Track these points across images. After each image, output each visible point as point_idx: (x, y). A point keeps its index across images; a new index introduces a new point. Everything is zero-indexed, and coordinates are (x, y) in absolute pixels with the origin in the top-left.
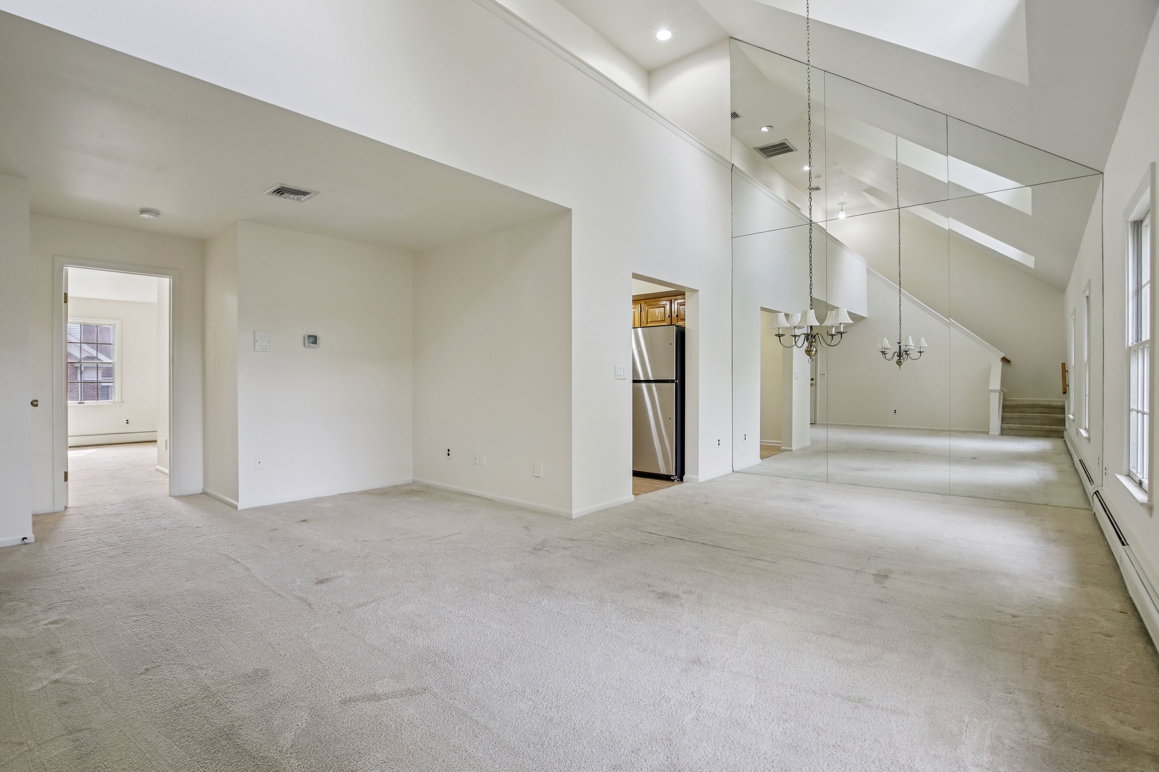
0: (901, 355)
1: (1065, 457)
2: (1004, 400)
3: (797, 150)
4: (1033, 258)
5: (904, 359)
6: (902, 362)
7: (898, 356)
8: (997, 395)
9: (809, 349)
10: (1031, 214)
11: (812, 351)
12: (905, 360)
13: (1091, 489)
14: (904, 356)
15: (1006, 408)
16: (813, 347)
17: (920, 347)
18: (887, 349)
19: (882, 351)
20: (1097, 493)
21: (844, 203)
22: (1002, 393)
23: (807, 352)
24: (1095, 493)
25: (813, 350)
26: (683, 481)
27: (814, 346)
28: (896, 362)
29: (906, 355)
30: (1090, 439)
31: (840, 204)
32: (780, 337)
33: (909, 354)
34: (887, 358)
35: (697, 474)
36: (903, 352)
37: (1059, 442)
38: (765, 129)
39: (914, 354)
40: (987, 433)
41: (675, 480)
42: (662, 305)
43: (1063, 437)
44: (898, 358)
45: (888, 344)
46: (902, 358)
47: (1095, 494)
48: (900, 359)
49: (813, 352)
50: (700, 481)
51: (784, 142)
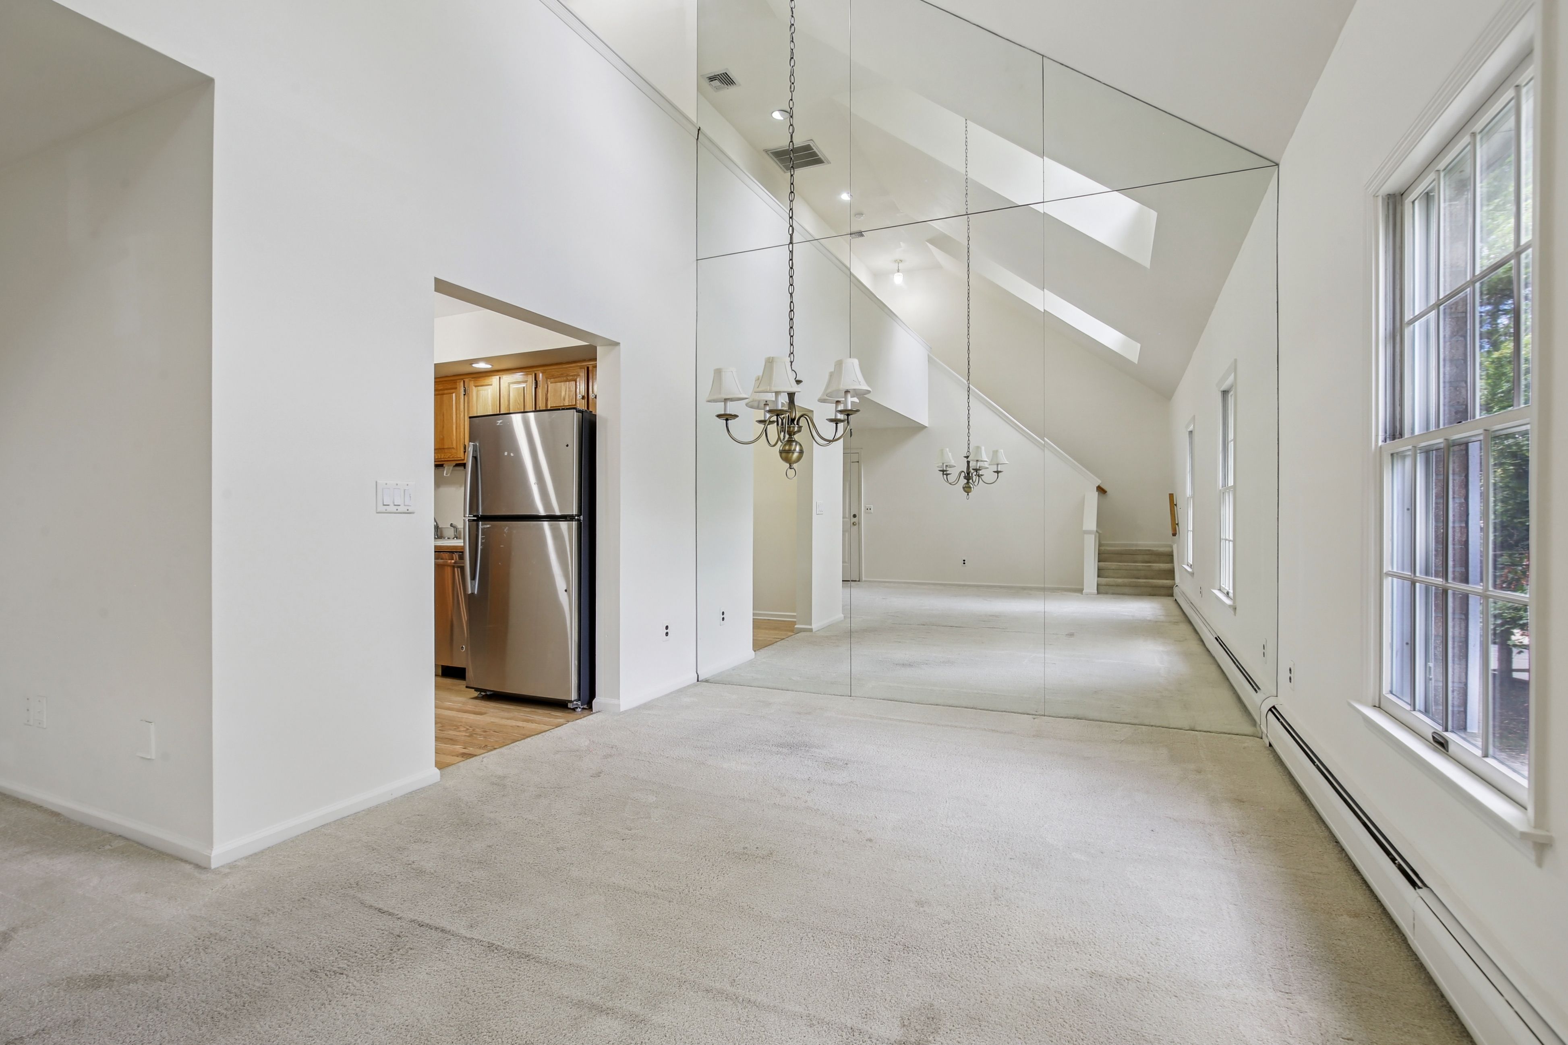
0: (970, 475)
1: (1184, 628)
2: (1100, 545)
3: (829, 162)
4: (1139, 345)
5: (974, 483)
6: (970, 488)
7: (965, 478)
8: (1092, 538)
9: (787, 448)
10: (1147, 264)
11: (793, 453)
12: (976, 483)
13: (1258, 703)
14: (974, 478)
15: (1102, 556)
16: (794, 444)
17: (998, 465)
18: (951, 467)
19: (941, 469)
20: (1273, 709)
21: (901, 261)
22: (1097, 535)
23: (784, 455)
24: (1270, 710)
25: (795, 450)
26: (592, 711)
27: (797, 442)
28: (963, 488)
29: (978, 477)
30: (1236, 609)
31: (896, 261)
32: (727, 420)
33: (982, 475)
34: (950, 481)
35: (618, 697)
36: (972, 471)
37: (1168, 601)
38: (777, 115)
39: (988, 474)
40: (1081, 591)
41: (577, 708)
42: (572, 376)
43: (1172, 595)
44: (966, 481)
45: (951, 458)
46: (971, 481)
47: (1270, 712)
48: (968, 483)
49: (796, 455)
50: (622, 709)
51: (809, 145)
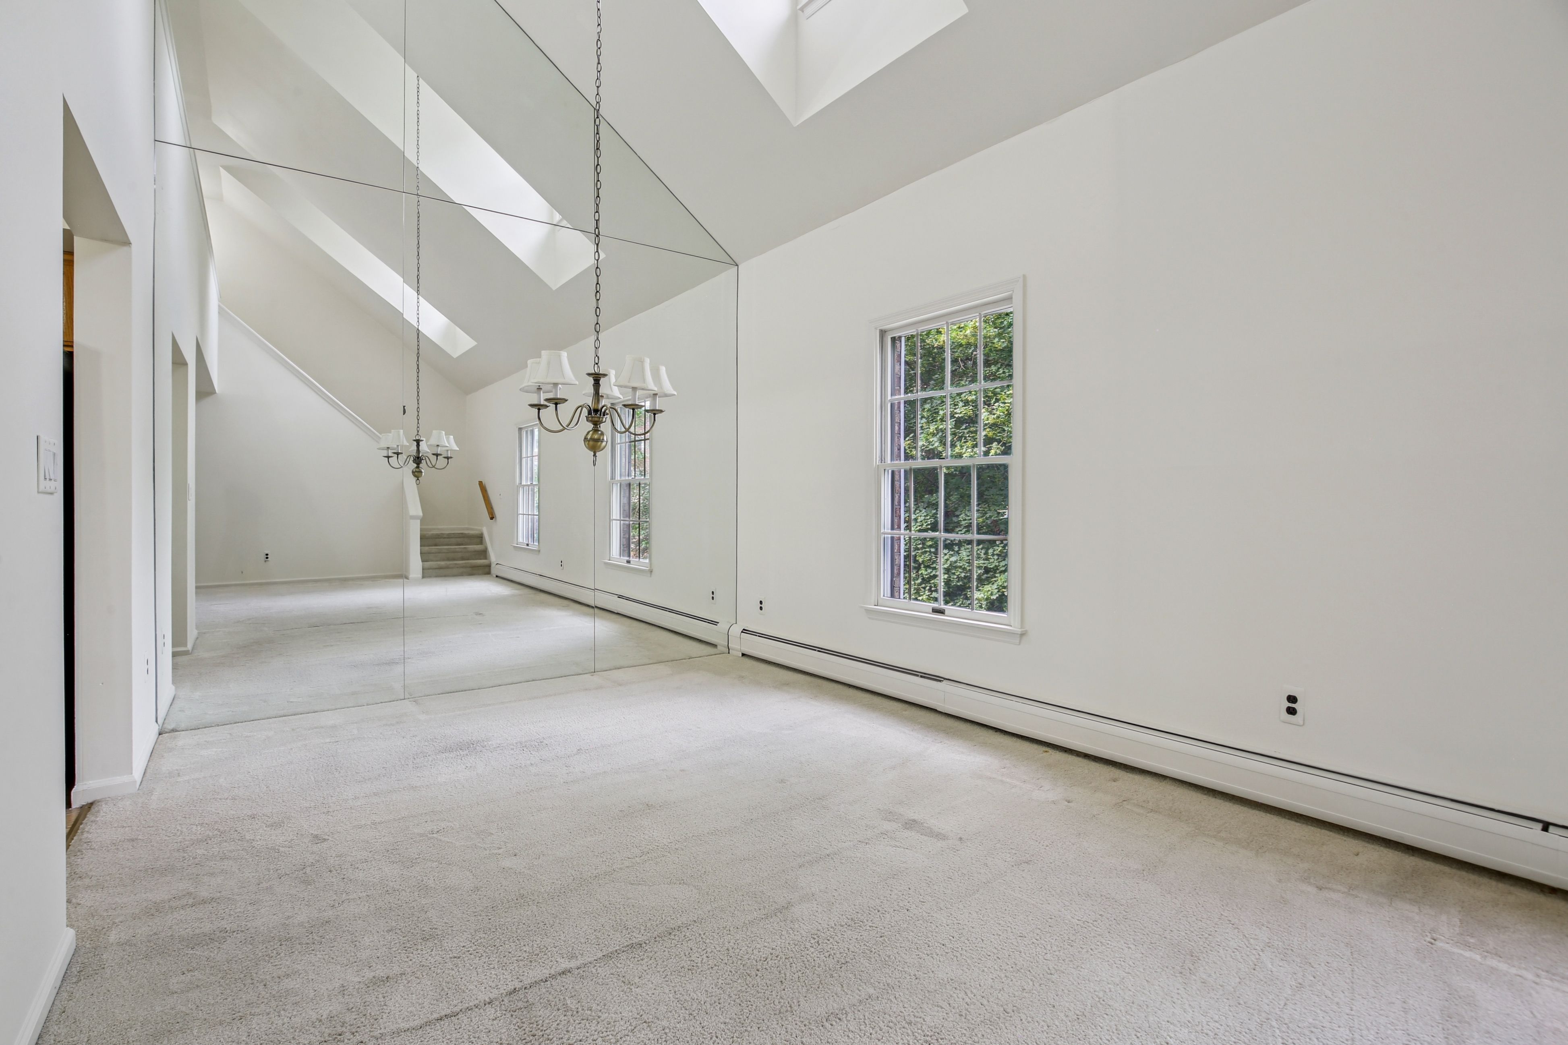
2: (424, 530)
7: (414, 461)
8: (418, 522)
15: (426, 540)
20: (745, 631)
22: (421, 519)
40: (406, 577)
43: (489, 573)
47: (743, 633)
48: (418, 467)
50: (137, 787)
